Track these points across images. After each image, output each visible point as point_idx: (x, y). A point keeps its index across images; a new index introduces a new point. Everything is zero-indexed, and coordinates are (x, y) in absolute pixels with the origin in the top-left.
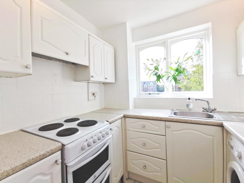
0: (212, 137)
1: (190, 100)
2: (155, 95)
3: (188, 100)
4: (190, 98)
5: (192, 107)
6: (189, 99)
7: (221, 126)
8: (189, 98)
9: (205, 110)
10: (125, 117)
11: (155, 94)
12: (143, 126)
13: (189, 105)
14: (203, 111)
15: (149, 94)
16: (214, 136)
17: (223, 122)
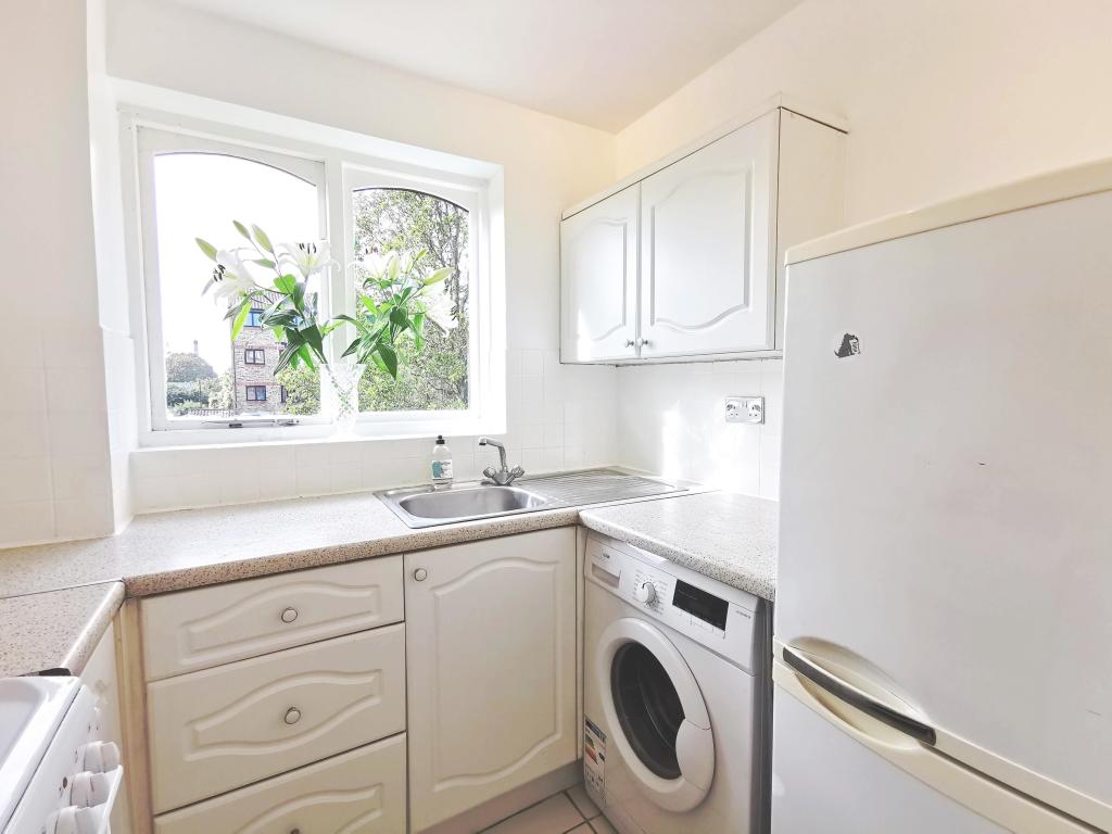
0: (549, 569)
1: (444, 446)
2: (270, 432)
3: (437, 446)
4: (444, 435)
5: (451, 471)
6: (441, 441)
7: (576, 523)
8: (440, 437)
9: (493, 479)
10: (136, 594)
11: (271, 424)
12: (289, 614)
13: (444, 467)
14: (484, 483)
15: (231, 426)
16: (555, 562)
17: (579, 508)
